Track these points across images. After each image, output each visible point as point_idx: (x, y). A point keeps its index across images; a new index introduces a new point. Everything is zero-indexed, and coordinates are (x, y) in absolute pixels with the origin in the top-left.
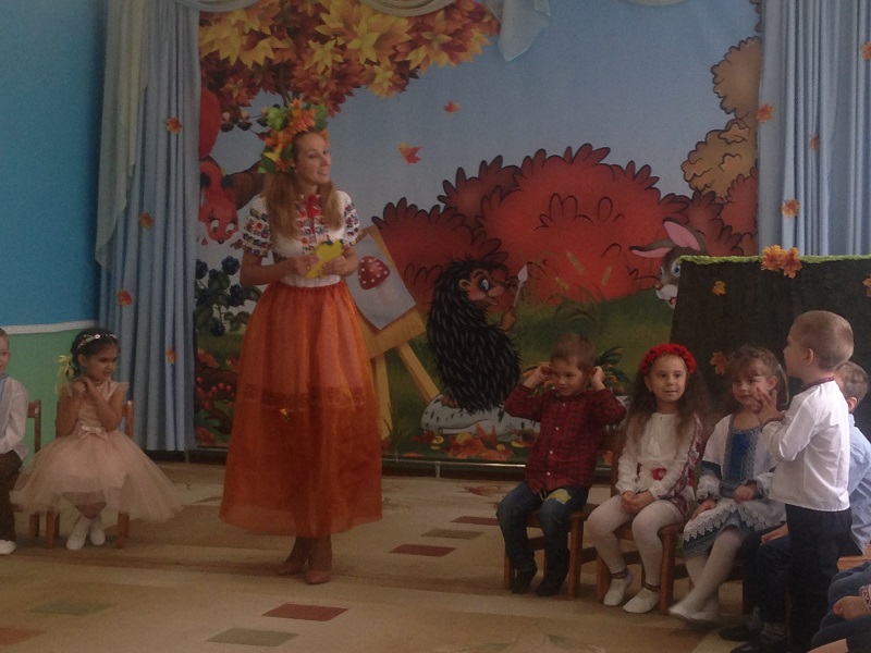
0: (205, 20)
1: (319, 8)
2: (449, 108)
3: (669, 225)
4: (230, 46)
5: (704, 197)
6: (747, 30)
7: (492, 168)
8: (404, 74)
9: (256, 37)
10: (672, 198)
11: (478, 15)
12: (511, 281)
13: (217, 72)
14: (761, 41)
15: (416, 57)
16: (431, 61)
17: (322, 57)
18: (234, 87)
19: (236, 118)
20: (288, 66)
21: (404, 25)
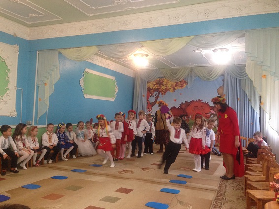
0: (148, 82)
1: (163, 81)
2: (181, 94)
3: (211, 110)
4: (151, 86)
6: (222, 84)
7: (186, 102)
8: (175, 90)
9: (155, 85)
10: (211, 107)
11: (185, 82)
13: (149, 89)
14: (224, 86)
15: (176, 88)
16: (178, 88)
17: (163, 87)
18: (152, 91)
19: (152, 95)
20: (159, 89)
21: (175, 83)
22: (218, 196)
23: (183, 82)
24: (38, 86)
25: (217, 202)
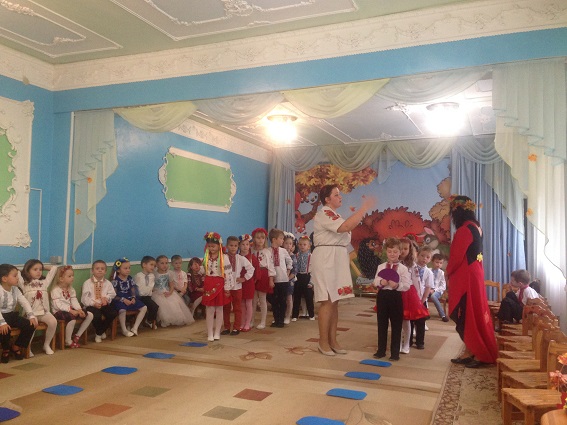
0: (297, 174)
1: (328, 170)
2: (363, 197)
3: (426, 229)
4: (303, 180)
5: (436, 221)
6: (447, 175)
7: (375, 213)
8: (351, 187)
9: (311, 178)
10: (426, 221)
11: (371, 172)
12: (381, 244)
13: (300, 188)
14: (451, 178)
15: (354, 183)
16: (359, 184)
18: (305, 191)
19: (305, 199)
20: (319, 185)
21: (351, 175)
22: (445, 403)
23: (368, 173)
24: (73, 185)
25: (443, 416)
